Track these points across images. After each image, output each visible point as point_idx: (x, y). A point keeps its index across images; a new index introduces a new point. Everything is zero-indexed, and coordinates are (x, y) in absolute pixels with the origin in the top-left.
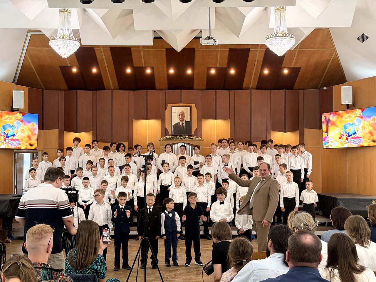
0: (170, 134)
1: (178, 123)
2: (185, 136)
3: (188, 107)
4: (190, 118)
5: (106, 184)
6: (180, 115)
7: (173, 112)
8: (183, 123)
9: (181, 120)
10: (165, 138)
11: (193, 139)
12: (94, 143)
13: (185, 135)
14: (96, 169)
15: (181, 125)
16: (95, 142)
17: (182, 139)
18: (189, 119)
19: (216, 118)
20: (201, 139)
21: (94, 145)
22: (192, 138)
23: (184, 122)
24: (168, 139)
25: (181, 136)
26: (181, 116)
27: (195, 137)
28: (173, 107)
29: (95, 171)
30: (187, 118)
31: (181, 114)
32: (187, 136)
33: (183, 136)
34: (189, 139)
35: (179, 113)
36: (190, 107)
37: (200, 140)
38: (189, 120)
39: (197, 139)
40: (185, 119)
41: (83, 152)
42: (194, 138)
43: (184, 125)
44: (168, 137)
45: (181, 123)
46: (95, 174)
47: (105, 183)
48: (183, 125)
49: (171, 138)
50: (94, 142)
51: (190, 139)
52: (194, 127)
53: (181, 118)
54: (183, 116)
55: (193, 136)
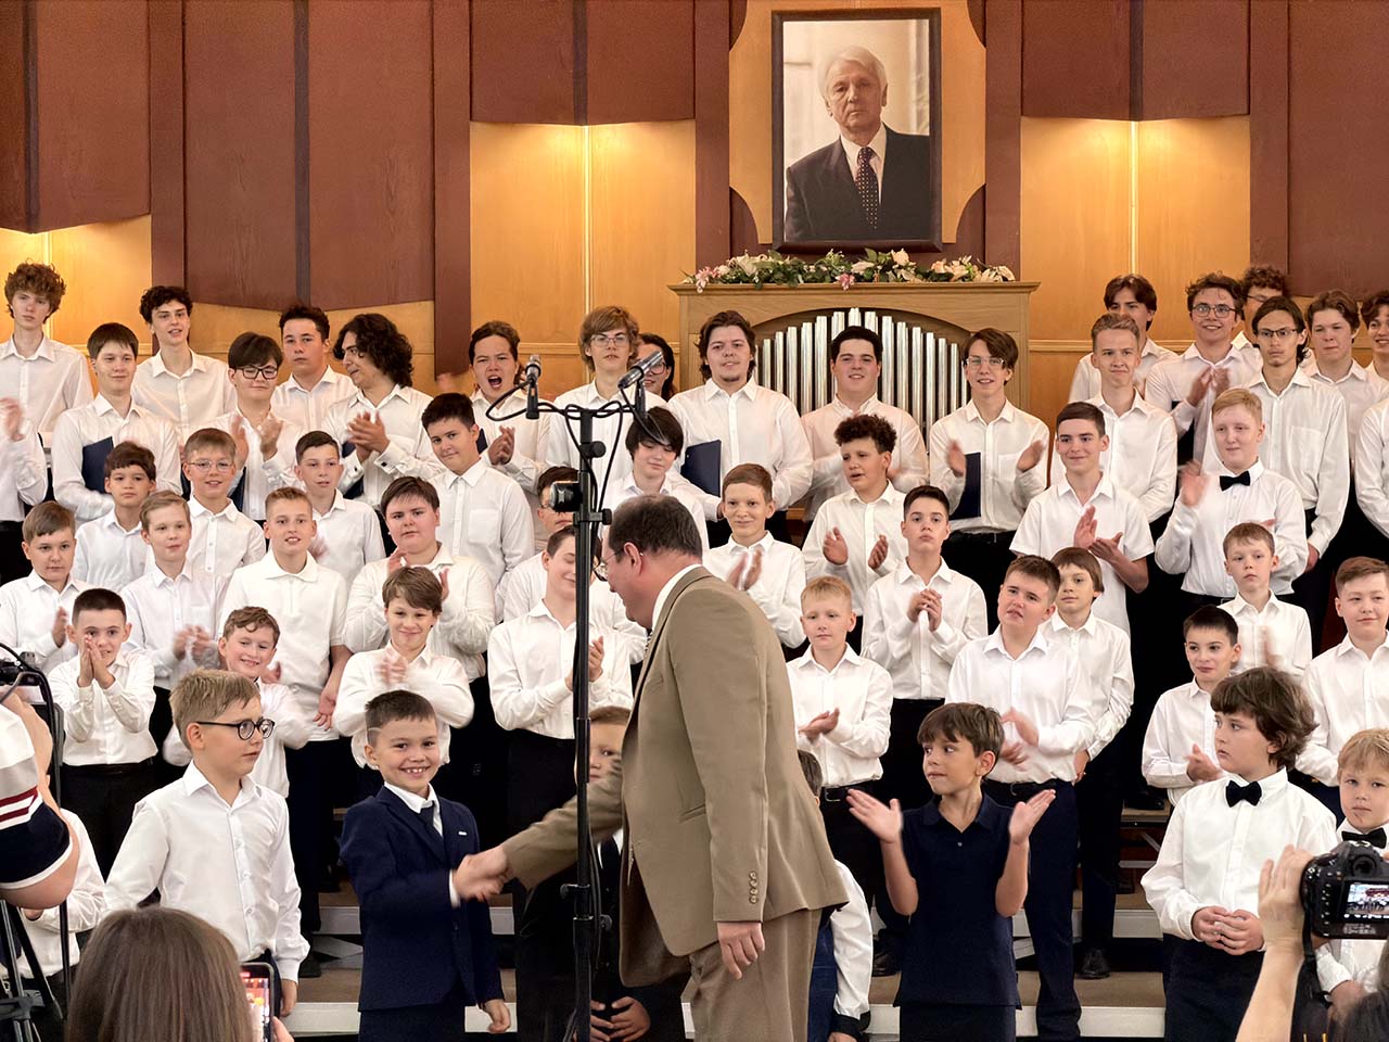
0: (764, 235)
1: (825, 153)
2: (883, 258)
3: (913, 23)
4: (927, 107)
5: (264, 634)
6: (843, 88)
7: (785, 61)
8: (867, 154)
9: (852, 122)
10: (723, 270)
11: (948, 277)
12: (166, 315)
13: (886, 250)
14: (181, 518)
15: (854, 166)
16: (174, 306)
17: (859, 278)
18: (920, 114)
19: (1134, 109)
20: (1011, 278)
21: (161, 325)
22: (940, 267)
23: (878, 144)
24: (749, 279)
25: (855, 254)
26: (850, 94)
27: (966, 260)
28: (786, 25)
29: (171, 532)
30: (906, 113)
31: (854, 75)
32: (901, 257)
33: (871, 253)
34: (918, 281)
35: (836, 68)
36: (926, 22)
37: (1004, 287)
38: (919, 124)
39: (986, 277)
40: (887, 116)
41: (84, 381)
42: (958, 269)
43: (878, 166)
44: (748, 263)
45: (853, 152)
46: (173, 560)
47: (251, 626)
48: (867, 171)
49: (778, 269)
50: (165, 308)
51: (926, 276)
52: (961, 177)
53: (850, 107)
54: (868, 96)
55: (950, 253)
